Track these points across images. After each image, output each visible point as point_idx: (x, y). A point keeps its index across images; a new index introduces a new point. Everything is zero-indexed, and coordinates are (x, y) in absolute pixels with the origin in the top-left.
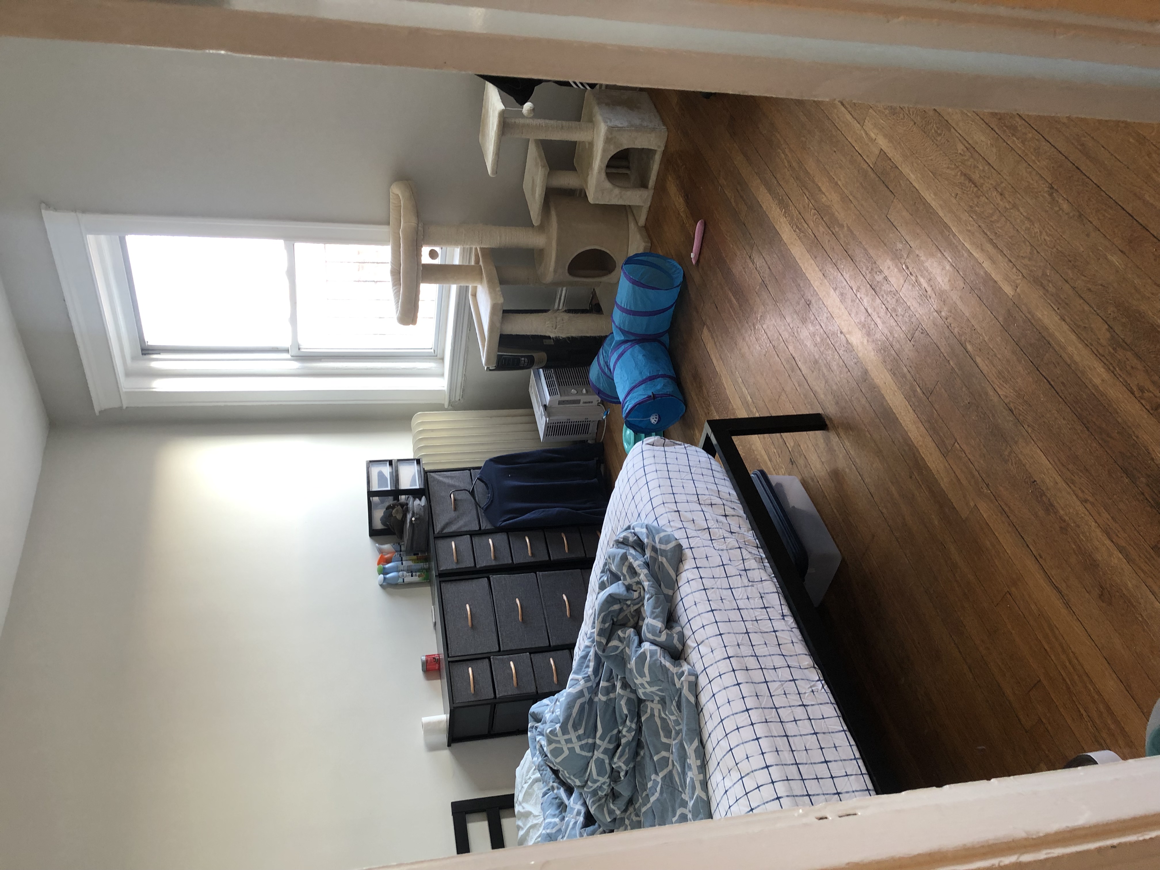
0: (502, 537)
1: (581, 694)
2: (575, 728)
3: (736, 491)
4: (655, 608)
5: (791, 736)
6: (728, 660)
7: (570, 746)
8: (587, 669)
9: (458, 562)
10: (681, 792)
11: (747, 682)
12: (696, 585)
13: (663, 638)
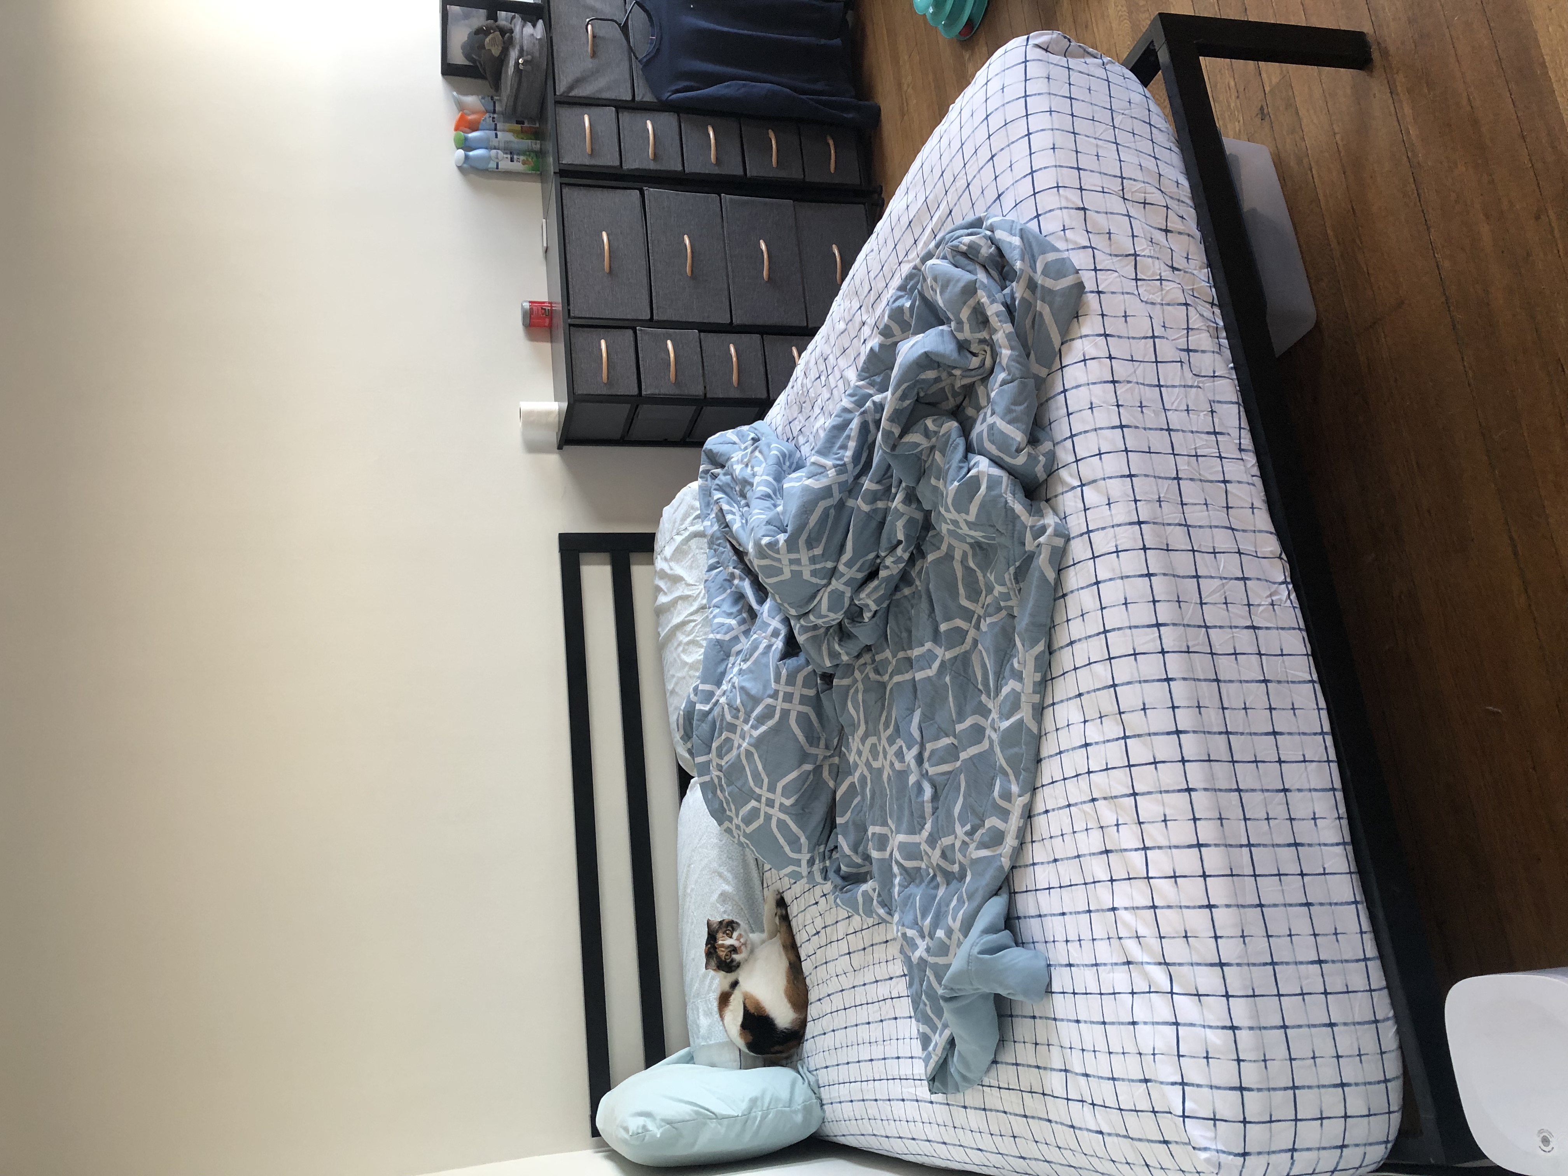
0: (669, 120)
1: (827, 492)
2: (810, 545)
3: (1189, 179)
4: (1015, 403)
5: (1225, 681)
6: (1138, 527)
7: (795, 568)
8: (841, 452)
9: (592, 155)
10: (979, 690)
11: (1165, 574)
12: (1098, 370)
13: (1020, 460)
